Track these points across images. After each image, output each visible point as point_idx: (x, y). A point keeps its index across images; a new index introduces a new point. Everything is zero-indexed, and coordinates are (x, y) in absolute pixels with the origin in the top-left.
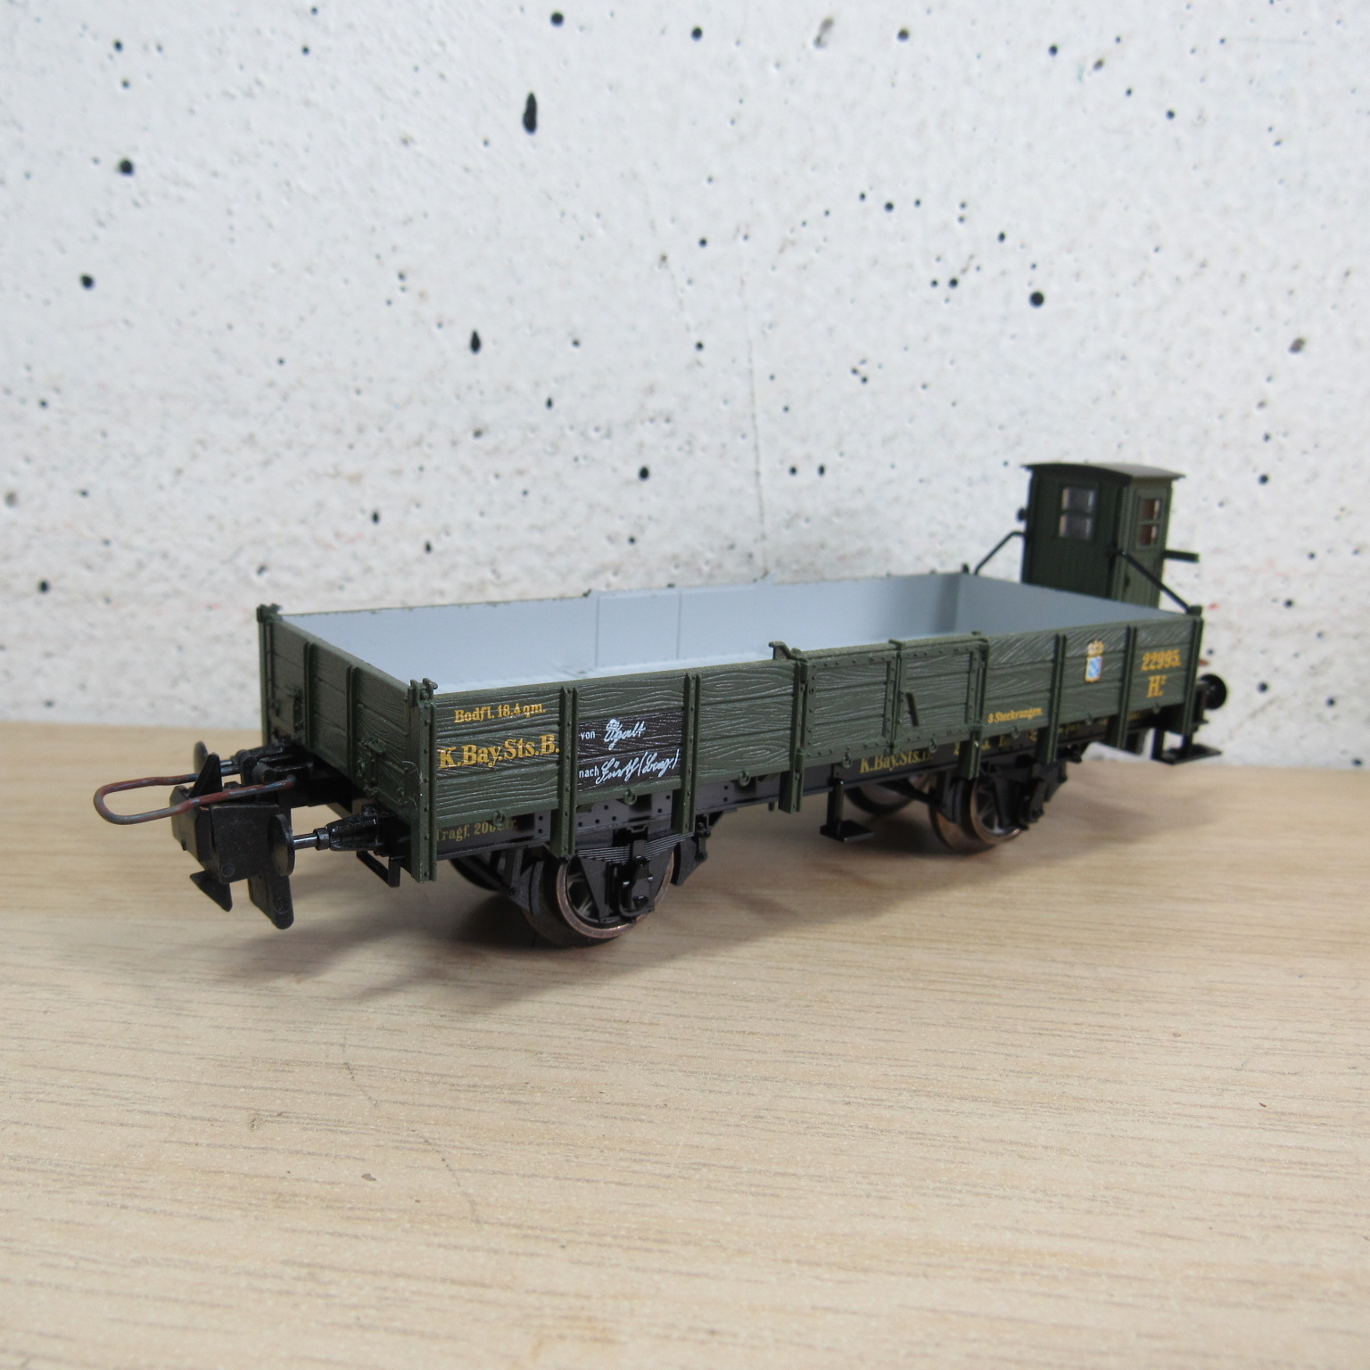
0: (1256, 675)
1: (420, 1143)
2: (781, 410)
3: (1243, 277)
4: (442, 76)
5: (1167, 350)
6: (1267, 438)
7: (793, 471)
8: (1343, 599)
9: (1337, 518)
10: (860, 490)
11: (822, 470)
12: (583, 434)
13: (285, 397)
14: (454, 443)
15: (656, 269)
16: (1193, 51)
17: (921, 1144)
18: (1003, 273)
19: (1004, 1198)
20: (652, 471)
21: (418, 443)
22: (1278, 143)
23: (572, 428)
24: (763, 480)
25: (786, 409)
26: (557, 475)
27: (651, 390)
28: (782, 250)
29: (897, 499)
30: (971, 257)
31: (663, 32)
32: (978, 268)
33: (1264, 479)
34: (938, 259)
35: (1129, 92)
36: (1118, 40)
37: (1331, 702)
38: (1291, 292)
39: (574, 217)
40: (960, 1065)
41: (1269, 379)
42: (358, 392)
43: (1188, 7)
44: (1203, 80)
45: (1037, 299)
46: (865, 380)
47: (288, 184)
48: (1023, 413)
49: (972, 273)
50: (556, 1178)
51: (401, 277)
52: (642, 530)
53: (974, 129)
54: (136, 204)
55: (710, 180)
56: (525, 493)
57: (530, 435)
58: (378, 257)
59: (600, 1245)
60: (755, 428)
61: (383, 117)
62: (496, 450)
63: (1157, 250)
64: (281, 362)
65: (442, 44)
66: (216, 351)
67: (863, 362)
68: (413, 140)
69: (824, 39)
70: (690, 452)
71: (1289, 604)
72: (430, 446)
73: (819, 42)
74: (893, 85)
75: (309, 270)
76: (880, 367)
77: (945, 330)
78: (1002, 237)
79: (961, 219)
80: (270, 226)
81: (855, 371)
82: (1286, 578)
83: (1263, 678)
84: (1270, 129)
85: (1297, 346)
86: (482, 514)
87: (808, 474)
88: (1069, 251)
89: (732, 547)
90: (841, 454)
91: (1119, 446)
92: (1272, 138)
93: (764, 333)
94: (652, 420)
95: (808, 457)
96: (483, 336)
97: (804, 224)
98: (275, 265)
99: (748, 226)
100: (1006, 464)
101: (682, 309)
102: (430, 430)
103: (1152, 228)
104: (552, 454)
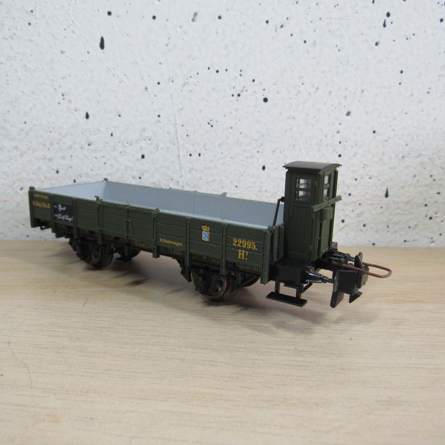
0: (340, 217)
1: (22, 365)
2: (186, 136)
3: (330, 92)
4: (73, 32)
5: (307, 115)
6: (340, 143)
7: (191, 155)
8: (366, 193)
9: (363, 168)
10: (212, 161)
11: (200, 155)
12: (123, 144)
13: (27, 134)
14: (82, 148)
15: (144, 92)
16: (311, 22)
17: (182, 362)
18: (255, 92)
19: (201, 378)
20: (145, 156)
21: (70, 148)
22: (339, 50)
23: (119, 143)
24: (181, 158)
25: (187, 136)
26: (115, 157)
27: (144, 130)
28: (184, 86)
29: (224, 164)
30: (244, 87)
31: (143, 17)
32: (247, 91)
33: (340, 156)
34: (234, 88)
35: (292, 35)
36: (287, 19)
37: (364, 225)
38: (345, 97)
39: (117, 76)
40: (205, 338)
41: (340, 124)
42: (50, 132)
43: (309, 8)
44: (315, 31)
45: (266, 100)
46: (212, 126)
47: (25, 66)
48: (263, 136)
49: (245, 92)
50: (62, 374)
51: (63, 95)
52: (143, 174)
53: (243, 47)
55: (160, 64)
56: (105, 163)
57: (106, 145)
58: (55, 89)
59: (67, 394)
60: (178, 142)
61: (55, 45)
62: (95, 150)
63: (303, 84)
64: (25, 123)
65: (73, 21)
66: (4, 119)
67: (211, 120)
68: (65, 52)
69: (195, 19)
70: (157, 150)
71: (350, 195)
72: (74, 149)
73: (193, 20)
74: (217, 33)
75: (33, 93)
76: (217, 122)
77: (237, 110)
78: (254, 81)
79: (240, 75)
80: (20, 79)
81: (209, 123)
82: (348, 187)
83: (343, 218)
84: (337, 46)
85: (348, 114)
86: (92, 170)
87: (195, 156)
88: (275, 85)
89: (172, 179)
90: (206, 150)
91: (294, 146)
92: (337, 49)
93: (179, 112)
94: (145, 140)
95: (195, 151)
96: (89, 114)
97: (191, 77)
98: (22, 92)
99: (173, 78)
100: (258, 152)
101: (153, 104)
102: (74, 144)
103: (301, 77)
104: (113, 151)
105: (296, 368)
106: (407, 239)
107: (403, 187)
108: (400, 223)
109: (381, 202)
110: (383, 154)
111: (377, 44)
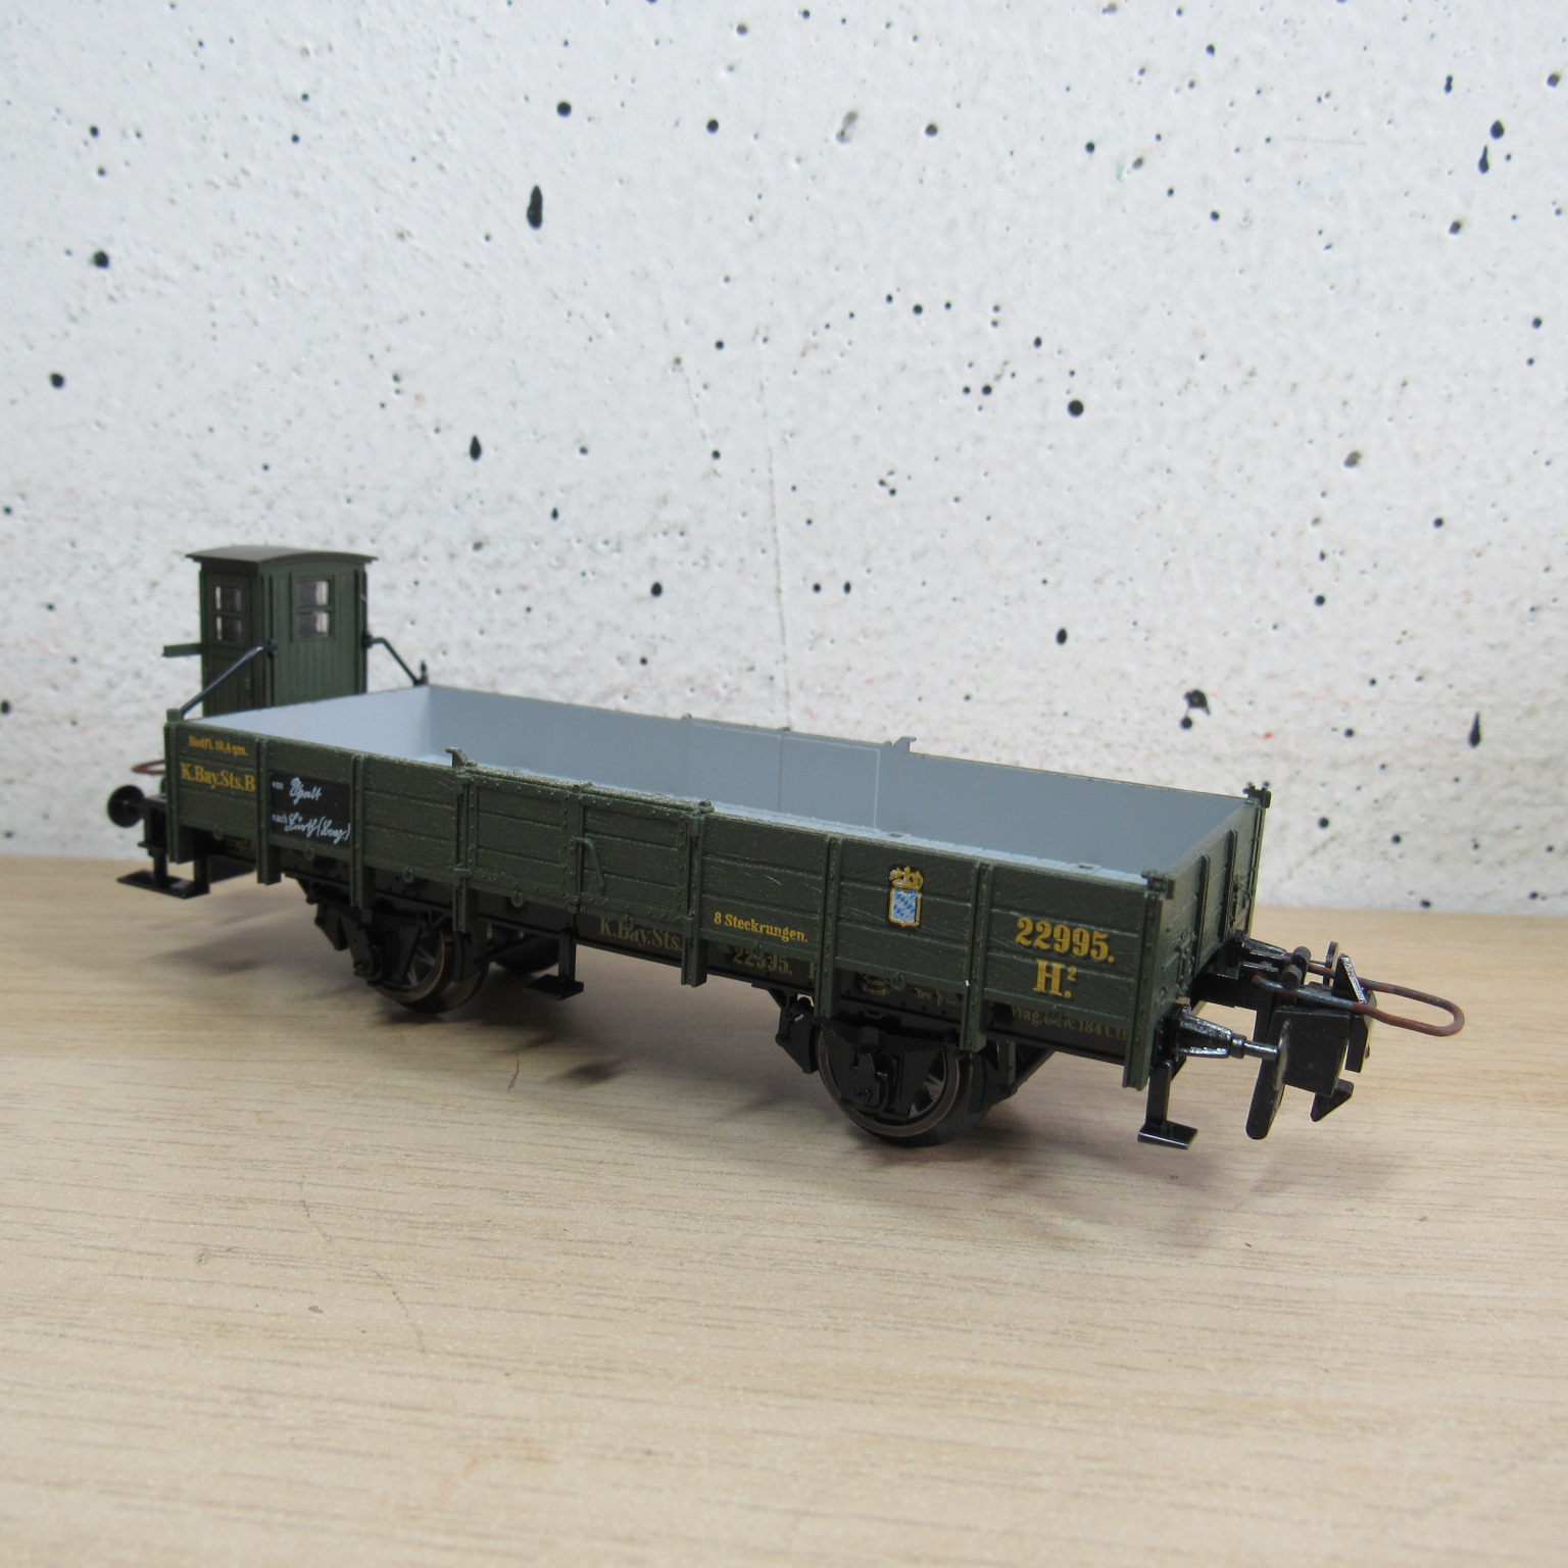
0: (1316, 809)
1: (371, 1277)
2: (803, 523)
3: (1294, 386)
4: (441, 168)
5: (1214, 462)
6: (1323, 556)
7: (817, 588)
8: (1406, 729)
9: (1399, 642)
10: (889, 609)
11: (847, 588)
12: (590, 547)
13: (269, 507)
14: (452, 556)
15: (670, 372)
16: (1237, 150)
17: (889, 1280)
18: (1040, 380)
19: (964, 1331)
20: (665, 587)
21: (413, 556)
22: (1328, 247)
23: (579, 541)
24: (784, 597)
25: (809, 522)
26: (563, 590)
27: (664, 501)
28: (803, 354)
29: (928, 619)
30: (1006, 363)
31: (677, 124)
32: (1013, 375)
33: (1320, 600)
34: (970, 365)
35: (1171, 192)
36: (1159, 137)
37: (1397, 839)
38: (1345, 403)
39: (582, 317)
40: (942, 1205)
41: (1323, 495)
42: (349, 501)
43: (1232, 104)
44: (1248, 180)
45: (1076, 408)
46: (893, 492)
47: (275, 278)
48: (1062, 529)
49: (1006, 379)
50: (509, 1311)
51: (396, 378)
52: (655, 650)
53: (1008, 229)
54: (111, 298)
55: (727, 279)
56: (529, 610)
57: (533, 546)
58: (371, 357)
59: (544, 1373)
60: (776, 541)
61: (377, 210)
62: (498, 564)
63: (1202, 357)
64: (266, 468)
65: (441, 133)
66: (196, 455)
67: (891, 473)
68: (409, 234)
69: (847, 133)
70: (706, 567)
71: (1350, 733)
72: (425, 559)
73: (842, 136)
74: (921, 181)
75: (297, 370)
76: (909, 478)
77: (978, 440)
78: (1038, 342)
79: (995, 324)
80: (256, 323)
81: (882, 483)
82: (1346, 706)
83: (1324, 813)
84: (1320, 232)
85: (1353, 460)
86: (482, 632)
87: (831, 590)
88: (1110, 358)
89: (752, 669)
90: (869, 571)
91: (1166, 564)
92: (1322, 241)
93: (785, 441)
94: (665, 533)
95: (833, 573)
96: (482, 441)
97: (828, 326)
98: (259, 365)
99: (767, 328)
100: (1045, 582)
101: (697, 415)
102: (426, 541)
103: (1197, 334)
104: (557, 568)
105: (1263, 1308)
106: (1540, 889)
107: (1531, 712)
108: (1518, 832)
109: (1457, 759)
110: (1468, 597)
111: (1456, 227)
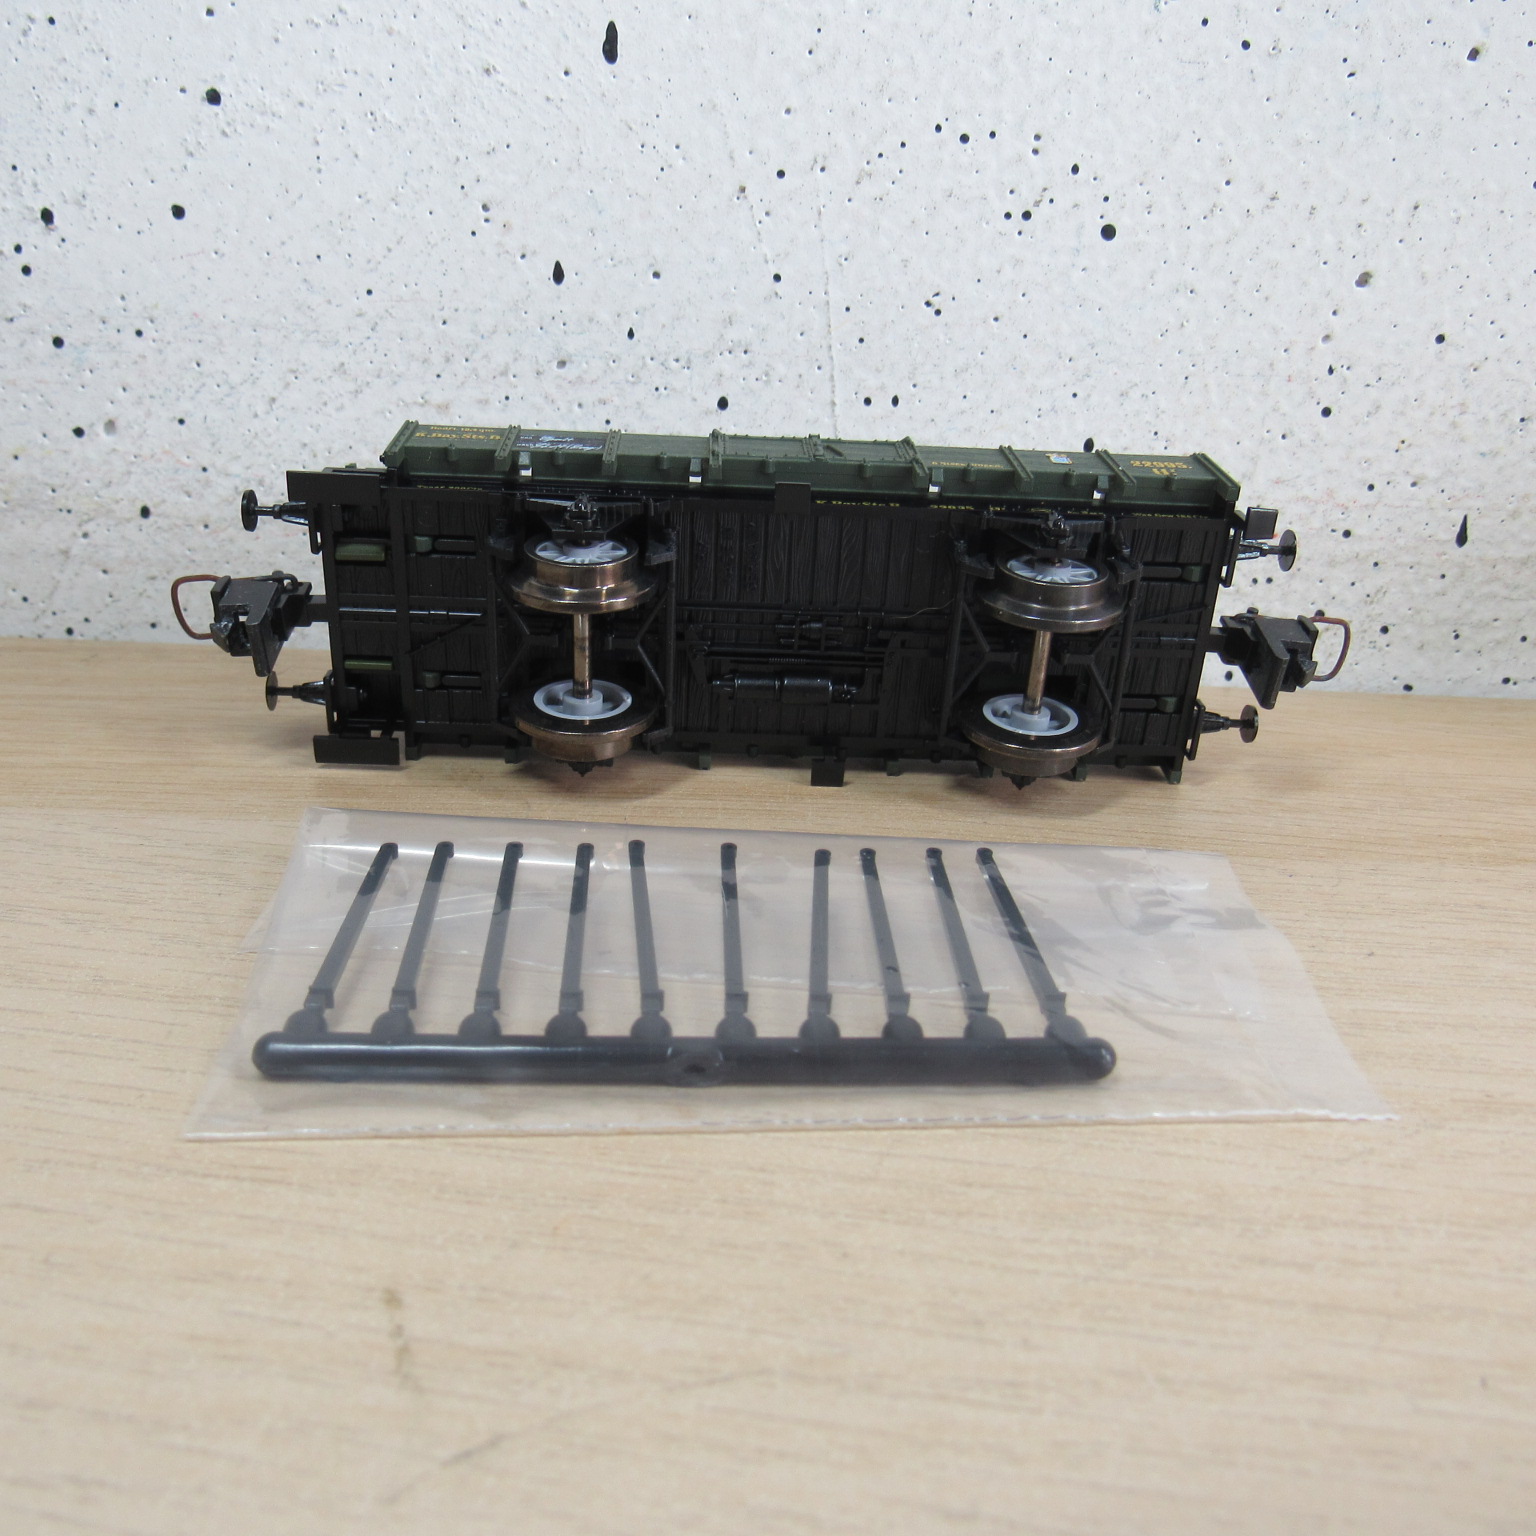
0: (1313, 602)
2: (856, 341)
3: (1313, 209)
5: (1235, 283)
6: (1331, 371)
7: (868, 401)
8: (1399, 530)
9: (1397, 451)
10: (932, 421)
11: (895, 401)
12: (663, 364)
13: (374, 328)
14: (539, 373)
15: (735, 200)
18: (1076, 206)
20: (731, 401)
21: (504, 373)
22: (1352, 75)
23: (652, 359)
24: (838, 410)
25: (861, 340)
26: (639, 404)
27: (730, 321)
28: (858, 183)
29: (968, 430)
30: (1045, 190)
32: (1051, 201)
33: (1326, 412)
34: (1012, 192)
35: (1205, 22)
37: (1385, 630)
38: (1360, 226)
39: (654, 148)
41: (1335, 313)
42: (445, 322)
44: (1278, 10)
45: (1108, 232)
46: (938, 312)
47: (372, 114)
48: (1093, 345)
49: (1045, 204)
51: (485, 208)
53: (1050, 59)
54: (224, 133)
55: (788, 111)
56: (608, 422)
57: (612, 365)
58: (463, 187)
60: (831, 358)
61: (464, 47)
62: (579, 380)
63: (1228, 183)
64: (369, 292)
66: (305, 281)
67: (937, 294)
68: (495, 69)
70: (767, 382)
71: (1347, 534)
72: (515, 376)
74: (970, 14)
75: (395, 201)
76: (953, 299)
77: (1018, 262)
78: (1075, 169)
79: (1035, 152)
80: (356, 156)
81: (928, 304)
82: (1345, 509)
84: (1345, 60)
85: (1364, 280)
87: (882, 403)
88: (1141, 184)
90: (914, 386)
91: (1186, 378)
92: (1346, 69)
93: (841, 265)
94: (730, 352)
96: (565, 267)
97: (881, 155)
98: (360, 196)
99: (825, 157)
100: (1075, 395)
101: (760, 241)
102: (516, 359)
103: (1224, 160)
104: (633, 383)
106: (1512, 676)
107: (1515, 515)
108: (1496, 624)
109: (1444, 557)
110: (1463, 408)
111: (1474, 54)
